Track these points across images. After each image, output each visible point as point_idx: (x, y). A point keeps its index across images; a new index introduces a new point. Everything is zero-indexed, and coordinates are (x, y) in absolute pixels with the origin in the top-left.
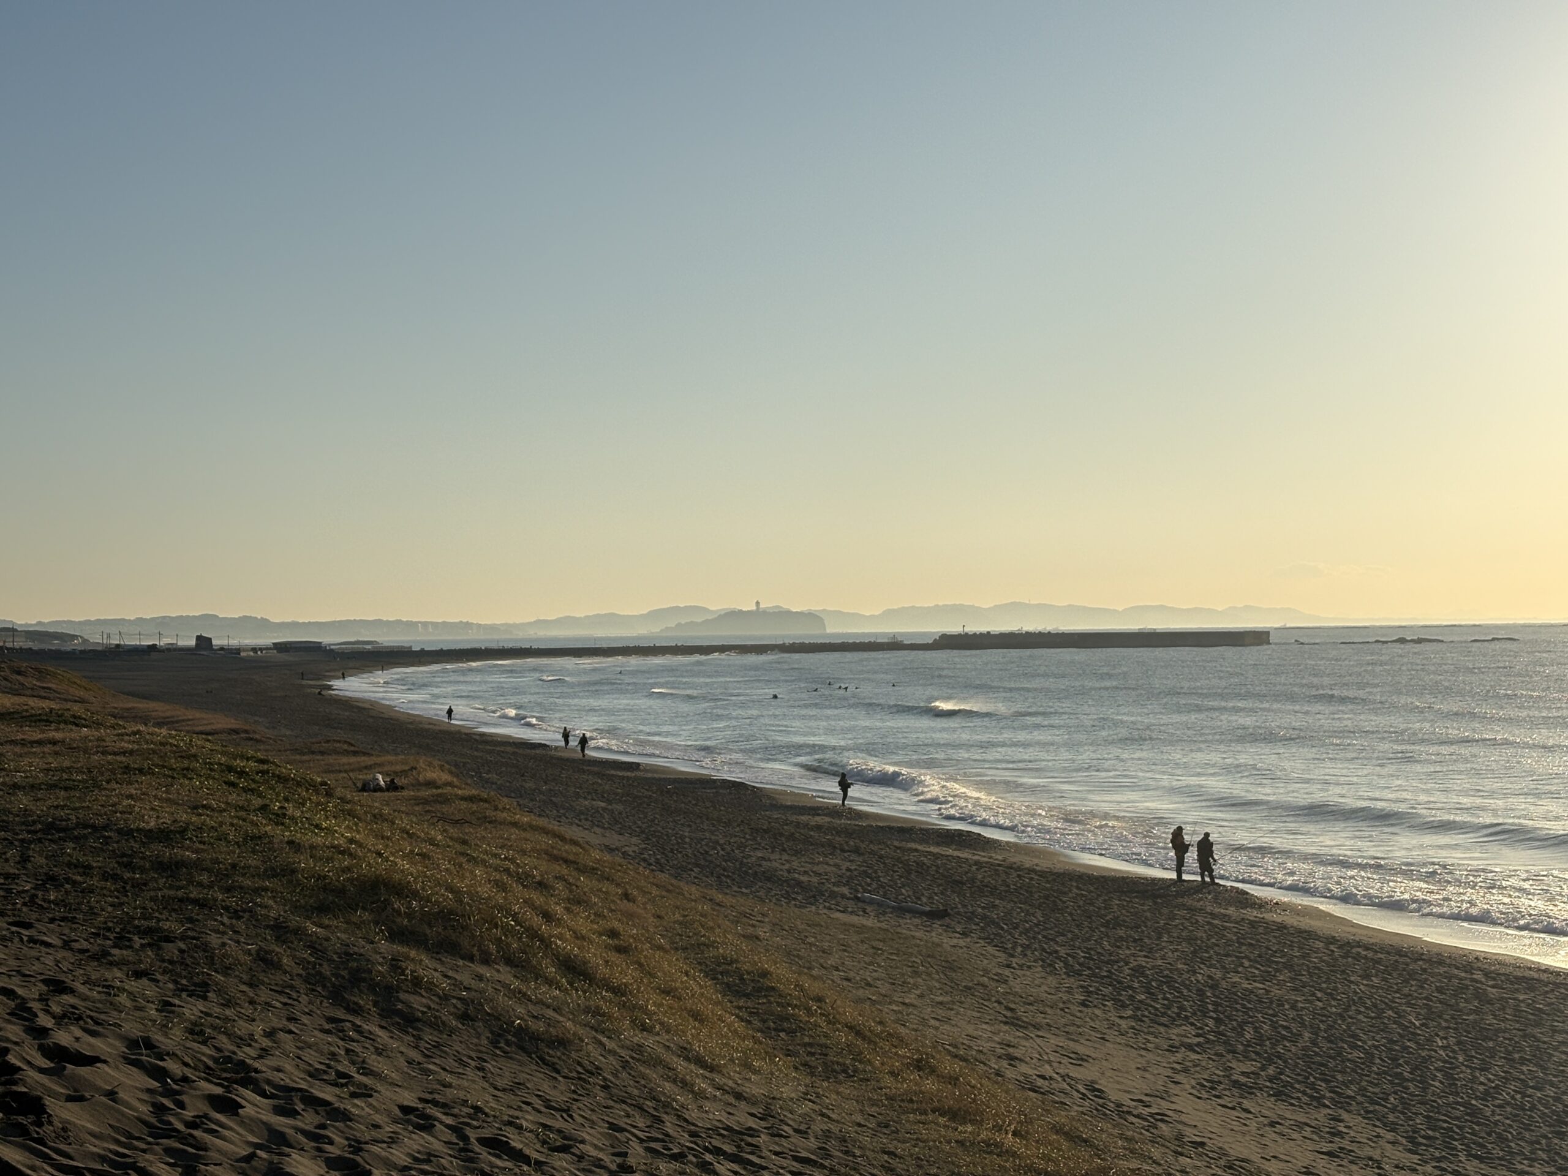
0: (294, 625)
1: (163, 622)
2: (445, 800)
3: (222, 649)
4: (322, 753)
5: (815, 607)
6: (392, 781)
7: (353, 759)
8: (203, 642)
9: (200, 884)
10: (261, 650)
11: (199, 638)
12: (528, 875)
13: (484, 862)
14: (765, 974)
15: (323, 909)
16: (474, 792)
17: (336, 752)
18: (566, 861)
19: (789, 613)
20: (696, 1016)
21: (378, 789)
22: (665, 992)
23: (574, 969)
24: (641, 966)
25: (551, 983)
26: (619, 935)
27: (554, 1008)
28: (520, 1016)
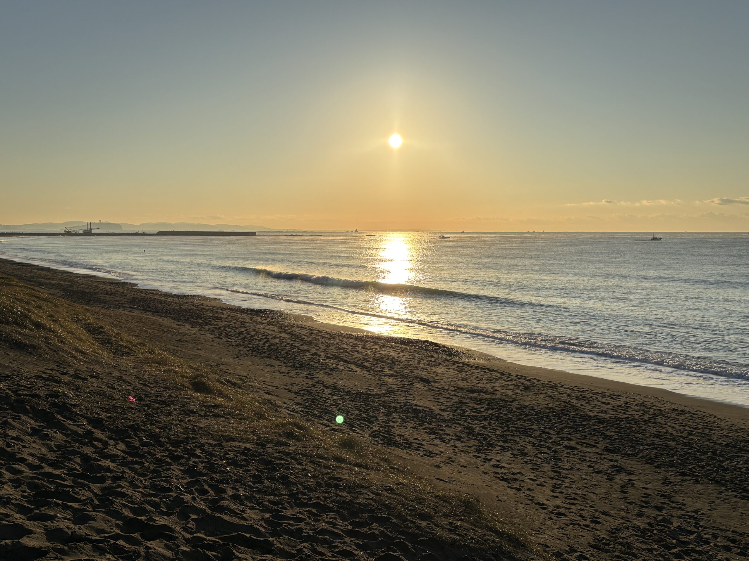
5: (119, 222)
12: (22, 300)
13: (8, 296)
14: (102, 327)
18: (36, 297)
19: (110, 224)
20: (80, 339)
22: (69, 332)
23: (39, 326)
24: (61, 325)
25: (31, 330)
26: (54, 317)
27: (32, 337)
28: (20, 339)
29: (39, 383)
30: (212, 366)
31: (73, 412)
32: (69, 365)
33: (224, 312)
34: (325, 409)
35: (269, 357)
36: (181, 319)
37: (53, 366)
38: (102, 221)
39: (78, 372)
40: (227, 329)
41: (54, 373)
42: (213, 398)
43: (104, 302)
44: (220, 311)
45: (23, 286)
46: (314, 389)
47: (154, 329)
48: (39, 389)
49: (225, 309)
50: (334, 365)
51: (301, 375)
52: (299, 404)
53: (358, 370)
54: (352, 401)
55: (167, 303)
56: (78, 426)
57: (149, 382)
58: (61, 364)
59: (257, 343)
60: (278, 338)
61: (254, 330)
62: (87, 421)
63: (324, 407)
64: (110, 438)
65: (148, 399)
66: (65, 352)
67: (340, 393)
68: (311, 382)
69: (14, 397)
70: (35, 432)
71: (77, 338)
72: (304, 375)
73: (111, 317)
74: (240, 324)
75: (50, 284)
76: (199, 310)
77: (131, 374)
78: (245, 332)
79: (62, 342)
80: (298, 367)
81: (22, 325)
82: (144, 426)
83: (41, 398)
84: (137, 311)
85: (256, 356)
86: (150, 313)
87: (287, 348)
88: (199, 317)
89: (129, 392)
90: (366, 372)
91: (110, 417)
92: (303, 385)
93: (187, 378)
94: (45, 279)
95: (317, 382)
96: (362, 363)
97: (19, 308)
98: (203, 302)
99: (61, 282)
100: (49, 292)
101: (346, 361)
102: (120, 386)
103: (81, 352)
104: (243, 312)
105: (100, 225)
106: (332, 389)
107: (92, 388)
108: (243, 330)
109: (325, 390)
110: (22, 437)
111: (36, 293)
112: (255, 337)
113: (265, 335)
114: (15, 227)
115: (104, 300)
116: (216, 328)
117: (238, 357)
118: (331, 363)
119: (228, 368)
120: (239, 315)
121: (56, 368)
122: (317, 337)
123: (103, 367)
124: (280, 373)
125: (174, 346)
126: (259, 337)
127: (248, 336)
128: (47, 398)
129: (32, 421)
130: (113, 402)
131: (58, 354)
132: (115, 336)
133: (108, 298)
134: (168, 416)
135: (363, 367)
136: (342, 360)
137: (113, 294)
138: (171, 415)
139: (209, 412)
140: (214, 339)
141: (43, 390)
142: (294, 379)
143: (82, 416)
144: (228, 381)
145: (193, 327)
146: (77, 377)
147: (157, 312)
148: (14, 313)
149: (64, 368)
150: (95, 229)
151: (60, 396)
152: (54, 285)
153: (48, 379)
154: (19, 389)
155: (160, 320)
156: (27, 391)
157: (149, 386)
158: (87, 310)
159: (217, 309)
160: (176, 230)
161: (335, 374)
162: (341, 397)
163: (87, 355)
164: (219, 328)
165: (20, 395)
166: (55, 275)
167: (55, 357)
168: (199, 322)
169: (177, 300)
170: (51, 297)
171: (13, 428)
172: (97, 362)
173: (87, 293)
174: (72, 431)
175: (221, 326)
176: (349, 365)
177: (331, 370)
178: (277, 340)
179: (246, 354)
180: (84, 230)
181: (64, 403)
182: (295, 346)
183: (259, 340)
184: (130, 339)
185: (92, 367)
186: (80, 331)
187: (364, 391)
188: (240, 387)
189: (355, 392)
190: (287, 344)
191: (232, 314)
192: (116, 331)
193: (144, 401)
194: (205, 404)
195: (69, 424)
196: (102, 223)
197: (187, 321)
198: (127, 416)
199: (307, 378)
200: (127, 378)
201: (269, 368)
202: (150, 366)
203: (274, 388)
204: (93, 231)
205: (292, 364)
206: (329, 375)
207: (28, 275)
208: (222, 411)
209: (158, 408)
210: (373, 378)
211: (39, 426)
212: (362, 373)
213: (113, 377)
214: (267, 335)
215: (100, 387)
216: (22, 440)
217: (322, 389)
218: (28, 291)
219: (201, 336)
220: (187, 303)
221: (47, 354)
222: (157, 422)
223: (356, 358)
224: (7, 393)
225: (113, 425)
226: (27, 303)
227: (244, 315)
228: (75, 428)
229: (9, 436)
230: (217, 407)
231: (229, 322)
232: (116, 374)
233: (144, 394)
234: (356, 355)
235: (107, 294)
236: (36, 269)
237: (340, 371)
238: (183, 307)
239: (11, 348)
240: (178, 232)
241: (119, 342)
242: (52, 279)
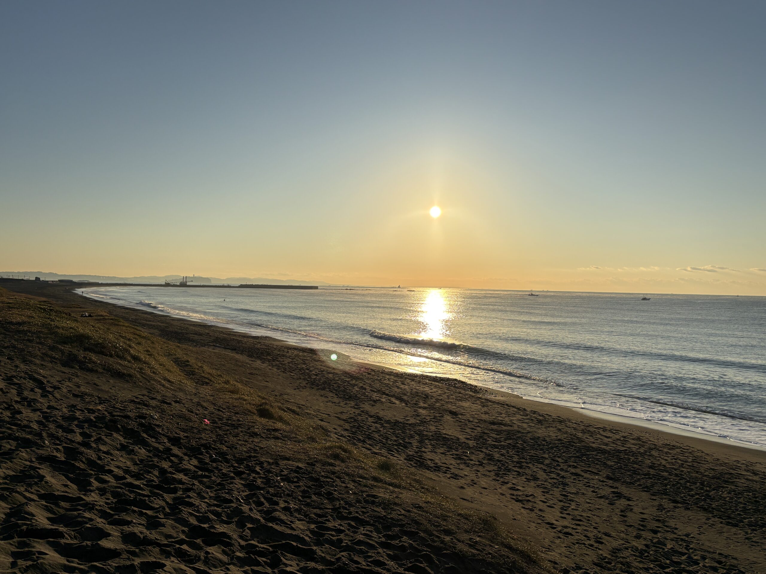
0: (65, 275)
1: (26, 273)
2: (106, 319)
3: (43, 281)
4: (71, 308)
5: (209, 276)
6: (90, 315)
7: (79, 309)
8: (37, 279)
9: (28, 336)
10: (55, 281)
11: (36, 278)
12: (126, 337)
13: (114, 334)
14: (188, 361)
15: (65, 343)
16: (113, 318)
17: (74, 307)
18: (138, 335)
19: (202, 278)
21: (86, 316)
22: (161, 365)
23: (136, 359)
24: (155, 359)
25: (129, 362)
26: (149, 351)
27: (129, 367)
28: (120, 369)
29: (132, 406)
30: (276, 395)
31: (156, 431)
32: (158, 392)
33: (289, 351)
34: (369, 435)
35: (324, 389)
36: (254, 356)
37: (145, 392)
38: (195, 276)
39: (164, 398)
40: (291, 365)
41: (145, 398)
42: (274, 423)
43: (193, 341)
44: (286, 350)
45: (128, 326)
46: (360, 418)
47: (231, 364)
48: (130, 411)
49: (290, 349)
50: (378, 398)
51: (350, 405)
52: (347, 430)
53: (397, 402)
54: (392, 429)
55: (243, 342)
56: (159, 443)
57: (222, 408)
58: (151, 390)
59: (315, 377)
60: (332, 373)
61: (313, 367)
62: (167, 439)
63: (367, 433)
64: (185, 454)
65: (220, 422)
66: (155, 380)
67: (382, 422)
68: (357, 412)
69: (108, 417)
70: (123, 448)
71: (167, 370)
72: (352, 405)
73: (197, 353)
74: (302, 361)
75: (151, 325)
76: (269, 349)
77: (208, 401)
78: (306, 368)
79: (154, 373)
80: (348, 399)
81: (122, 358)
82: (214, 445)
83: (131, 419)
84: (219, 349)
85: (313, 388)
86: (230, 351)
87: (339, 382)
88: (269, 354)
89: (205, 416)
90: (404, 404)
91: (187, 437)
92: (350, 414)
93: (253, 405)
94: (147, 321)
95: (362, 412)
96: (401, 397)
97: (121, 344)
98: (273, 342)
99: (159, 324)
100: (150, 332)
101: (387, 395)
102: (199, 410)
103: (169, 381)
104: (305, 351)
105: (194, 277)
106: (375, 418)
107: (174, 412)
108: (304, 366)
109: (369, 418)
110: (112, 452)
111: (138, 332)
112: (313, 372)
113: (321, 371)
114: (127, 279)
115: (192, 339)
116: (282, 364)
117: (298, 389)
118: (375, 396)
119: (289, 397)
120: (301, 354)
121: (147, 394)
122: (364, 374)
123: (186, 394)
124: (333, 403)
125: (246, 378)
126: (316, 372)
127: (307, 371)
128: (136, 419)
129: (121, 438)
130: (191, 424)
131: (149, 382)
132: (198, 369)
133: (196, 337)
134: (236, 437)
135: (401, 400)
136: (384, 393)
137: (201, 335)
138: (238, 436)
139: (270, 434)
140: (280, 373)
141: (134, 412)
142: (343, 408)
143: (163, 435)
144: (288, 409)
145: (263, 363)
146: (164, 402)
147: (235, 350)
148: (116, 348)
149: (154, 394)
150: (189, 282)
151: (146, 417)
152: (154, 326)
153: (139, 403)
154: (114, 410)
155: (236, 356)
156: (121, 412)
157: (222, 411)
158: (179, 346)
159: (283, 348)
160: (254, 284)
161: (378, 405)
162: (382, 425)
163: (174, 383)
164: (284, 364)
165: (114, 416)
166: (155, 318)
167: (147, 385)
168: (268, 359)
169: (251, 340)
170: (150, 335)
171: (105, 444)
172: (181, 390)
173: (179, 333)
174: (154, 447)
175: (286, 362)
176: (390, 398)
177: (375, 401)
178: (331, 375)
179: (305, 387)
180: (181, 283)
181: (150, 423)
182: (346, 381)
183: (316, 375)
184: (211, 371)
185: (177, 394)
186: (169, 364)
187: (401, 420)
188: (298, 414)
189: (394, 421)
190: (339, 379)
191: (296, 352)
192: (200, 365)
193: (217, 423)
194: (267, 428)
195: (152, 441)
196: (195, 277)
197: (259, 358)
198: (201, 436)
199: (355, 408)
200: (205, 404)
201: (323, 398)
202: (224, 394)
203: (327, 416)
204: (188, 284)
205: (342, 396)
206: (373, 406)
207: (134, 317)
208: (281, 434)
209: (228, 430)
210: (409, 409)
211: (127, 443)
212: (400, 405)
213: (193, 402)
214: (323, 371)
215: (181, 411)
216: (111, 454)
217: (367, 418)
218: (132, 330)
219: (269, 371)
220: (260, 343)
221: (141, 382)
222: (226, 442)
223: (396, 392)
224: (103, 414)
225: (188, 443)
226: (129, 340)
227: (305, 354)
228: (156, 445)
229: (101, 450)
230: (276, 430)
231: (292, 359)
232: (196, 400)
233: (218, 418)
234: (396, 389)
235: (196, 334)
236: (140, 313)
237: (382, 402)
238: (256, 346)
239: (112, 376)
240: (256, 285)
241: (201, 373)
242: (153, 321)
